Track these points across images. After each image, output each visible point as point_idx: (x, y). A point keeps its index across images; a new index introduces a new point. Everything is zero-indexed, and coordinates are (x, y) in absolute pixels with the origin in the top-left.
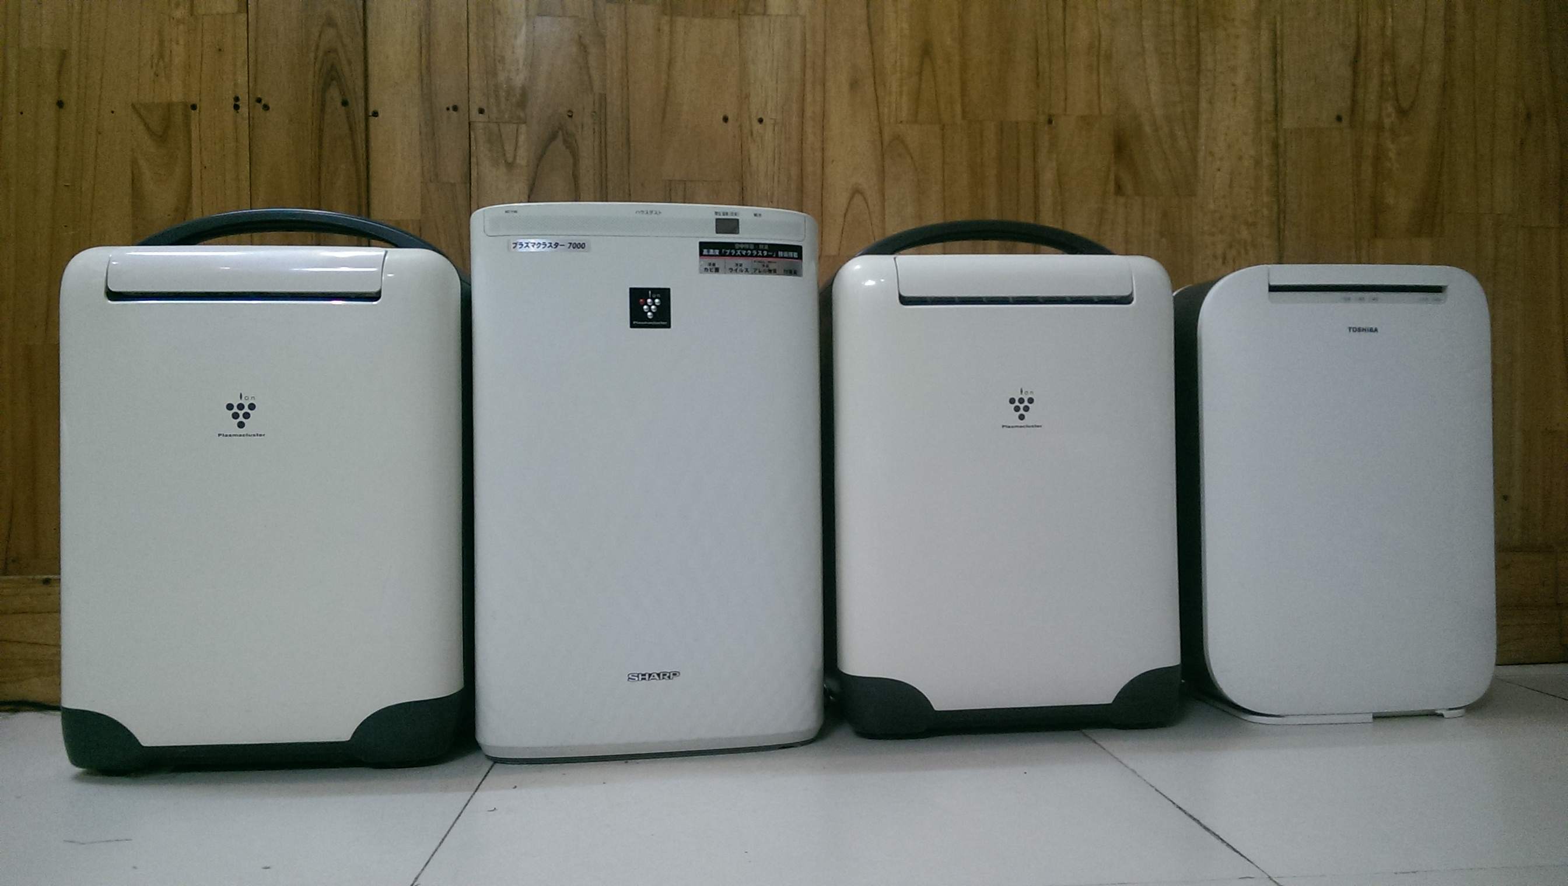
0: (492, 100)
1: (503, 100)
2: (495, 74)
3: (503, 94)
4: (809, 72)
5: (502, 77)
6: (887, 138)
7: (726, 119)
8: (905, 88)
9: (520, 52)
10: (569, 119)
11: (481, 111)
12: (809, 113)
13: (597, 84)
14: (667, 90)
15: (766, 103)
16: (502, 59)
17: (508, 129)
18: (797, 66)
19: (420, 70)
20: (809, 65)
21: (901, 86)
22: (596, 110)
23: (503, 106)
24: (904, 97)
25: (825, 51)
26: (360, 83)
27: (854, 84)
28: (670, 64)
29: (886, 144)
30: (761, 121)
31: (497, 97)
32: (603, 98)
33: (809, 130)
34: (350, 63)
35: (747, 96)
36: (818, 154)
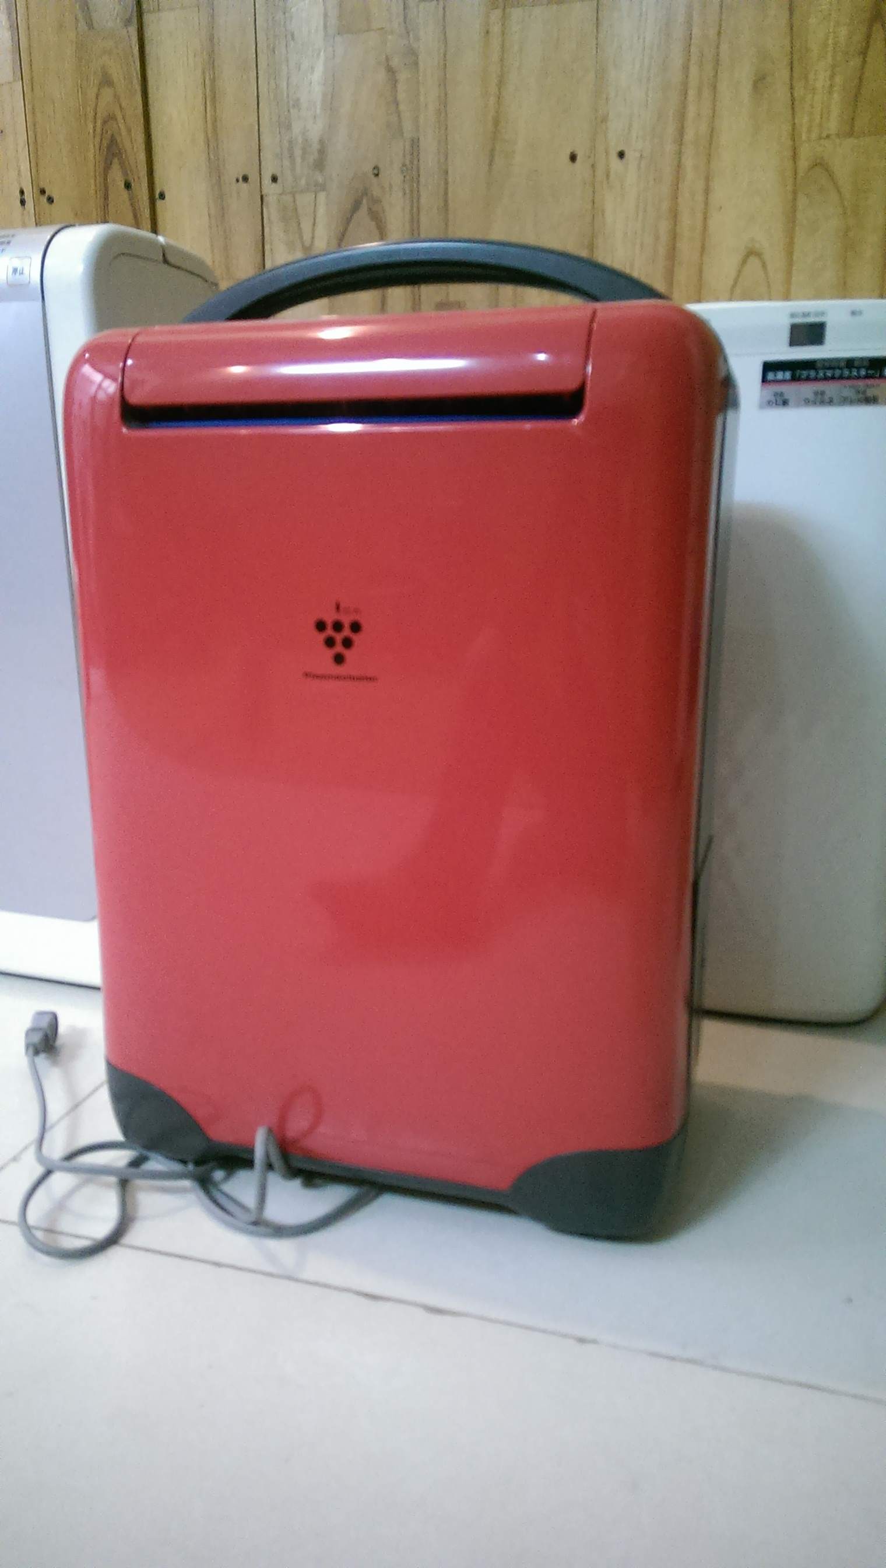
0: (286, 163)
1: (298, 160)
2: (289, 127)
3: (298, 152)
4: (694, 70)
5: (297, 129)
6: (803, 164)
7: (573, 158)
8: (838, 80)
9: (317, 90)
10: (374, 180)
11: (274, 179)
12: (689, 135)
13: (408, 126)
14: (496, 122)
15: (630, 126)
16: (297, 104)
17: (304, 200)
18: (677, 61)
19: (206, 132)
20: (694, 58)
21: (832, 77)
22: (407, 162)
23: (298, 170)
24: (835, 95)
25: (719, 33)
26: (142, 156)
27: (760, 82)
28: (501, 83)
29: (801, 173)
30: (621, 155)
31: (292, 157)
32: (415, 143)
33: (688, 162)
34: (129, 131)
35: (605, 119)
36: (700, 198)
